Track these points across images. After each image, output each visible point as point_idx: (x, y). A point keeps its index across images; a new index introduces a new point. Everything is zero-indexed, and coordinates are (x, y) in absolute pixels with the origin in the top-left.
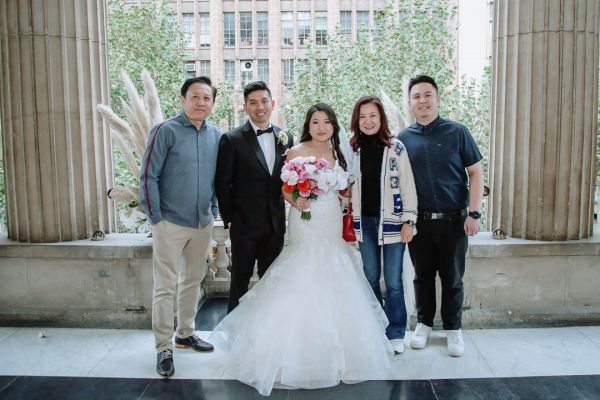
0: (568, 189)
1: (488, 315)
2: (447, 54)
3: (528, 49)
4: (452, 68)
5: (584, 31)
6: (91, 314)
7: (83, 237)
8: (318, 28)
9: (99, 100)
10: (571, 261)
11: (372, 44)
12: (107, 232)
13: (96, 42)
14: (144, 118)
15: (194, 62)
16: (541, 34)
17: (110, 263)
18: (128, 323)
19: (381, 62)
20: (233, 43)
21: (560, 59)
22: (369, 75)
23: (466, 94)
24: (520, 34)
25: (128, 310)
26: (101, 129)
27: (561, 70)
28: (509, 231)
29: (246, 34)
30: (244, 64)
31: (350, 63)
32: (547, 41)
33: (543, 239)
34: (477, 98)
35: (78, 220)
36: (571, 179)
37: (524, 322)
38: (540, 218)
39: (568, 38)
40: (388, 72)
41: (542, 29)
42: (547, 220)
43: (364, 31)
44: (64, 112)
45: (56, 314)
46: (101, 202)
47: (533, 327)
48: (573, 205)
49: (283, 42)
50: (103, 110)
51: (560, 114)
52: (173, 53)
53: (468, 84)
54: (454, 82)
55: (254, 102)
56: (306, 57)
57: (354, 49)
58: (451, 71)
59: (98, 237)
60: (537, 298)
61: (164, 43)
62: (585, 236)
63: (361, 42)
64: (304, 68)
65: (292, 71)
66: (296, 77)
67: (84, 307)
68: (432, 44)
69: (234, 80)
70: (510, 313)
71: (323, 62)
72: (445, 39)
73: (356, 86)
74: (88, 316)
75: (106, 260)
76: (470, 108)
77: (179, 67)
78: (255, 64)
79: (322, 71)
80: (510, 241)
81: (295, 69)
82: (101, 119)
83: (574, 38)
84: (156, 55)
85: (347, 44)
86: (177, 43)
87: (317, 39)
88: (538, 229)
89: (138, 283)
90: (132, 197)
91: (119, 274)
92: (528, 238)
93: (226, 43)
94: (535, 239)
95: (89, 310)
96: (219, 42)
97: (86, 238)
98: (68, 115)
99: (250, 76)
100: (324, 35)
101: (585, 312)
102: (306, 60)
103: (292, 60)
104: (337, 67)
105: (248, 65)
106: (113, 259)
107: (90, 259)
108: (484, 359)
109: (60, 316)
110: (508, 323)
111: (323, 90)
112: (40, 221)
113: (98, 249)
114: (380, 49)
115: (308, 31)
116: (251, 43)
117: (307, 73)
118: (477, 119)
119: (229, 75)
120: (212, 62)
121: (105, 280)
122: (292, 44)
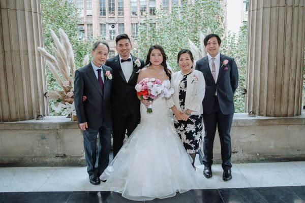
0: (289, 90)
1: (246, 156)
2: (220, 20)
3: (268, 16)
4: (223, 28)
5: (298, 6)
6: (37, 159)
7: (31, 118)
8: (151, 6)
9: (38, 45)
10: (290, 128)
11: (180, 15)
12: (44, 116)
13: (36, 12)
14: (63, 54)
15: (83, 25)
16: (275, 8)
17: (47, 132)
18: (57, 163)
19: (185, 24)
20: (104, 14)
21: (285, 21)
22: (178, 32)
23: (230, 41)
24: (264, 8)
25: (57, 156)
26: (40, 60)
27: (285, 27)
28: (257, 112)
29: (111, 9)
30: (111, 26)
31: (168, 25)
32: (278, 11)
33: (275, 116)
34: (236, 43)
35: (28, 109)
36: (290, 85)
37: (266, 160)
38: (273, 105)
39: (289, 10)
40: (188, 30)
41: (275, 5)
42: (277, 107)
43: (175, 7)
44: (19, 51)
45: (17, 160)
46: (40, 100)
47: (270, 162)
48: (291, 98)
49: (132, 14)
50: (40, 50)
51: (284, 50)
52: (72, 20)
53: (232, 36)
54: (224, 35)
55: (121, 45)
56: (145, 22)
57: (170, 18)
58: (222, 29)
59: (40, 119)
60: (272, 147)
61: (67, 14)
62: (297, 115)
63: (174, 14)
64: (143, 28)
65: (137, 29)
66: (139, 33)
67: (33, 155)
68: (212, 14)
69: (105, 35)
70: (258, 154)
71: (153, 25)
72: (219, 11)
73: (171, 38)
74: (35, 160)
75: (44, 130)
76: (233, 49)
77: (75, 28)
78: (117, 26)
79: (153, 29)
80: (258, 117)
81: (139, 29)
82: (40, 55)
83: (293, 10)
84: (63, 21)
85: (166, 15)
86: (73, 14)
87: (151, 12)
88: (272, 111)
89: (62, 142)
90: (58, 96)
91: (52, 137)
92: (267, 116)
93: (101, 14)
94: (270, 116)
95: (35, 157)
96: (97, 14)
97: (33, 119)
98: (22, 53)
99: (114, 33)
100: (154, 10)
101: (297, 154)
102: (144, 24)
103: (137, 24)
104: (161, 27)
105: (113, 27)
106: (49, 130)
107: (36, 129)
108: (246, 178)
110: (257, 160)
111: (153, 40)
112: (8, 110)
113: (41, 124)
114: (184, 17)
115: (145, 8)
116: (114, 14)
117: (145, 31)
118: (236, 55)
119: (103, 32)
120: (93, 25)
121: (44, 141)
122: (137, 15)
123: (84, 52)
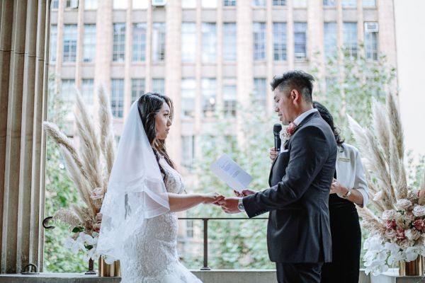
7: (12, 272)
8: (227, 98)
13: (41, 60)
87: (226, 111)
90: (77, 222)
100: (234, 106)
103: (194, 136)
122: (193, 117)
123: (71, 195)
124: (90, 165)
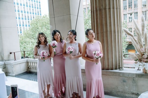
7: (116, 69)
20: (126, 9)
25: (133, 94)
29: (130, 6)
67: (118, 90)
74: (119, 94)
75: (126, 77)
78: (133, 14)
89: (137, 86)
91: (130, 82)
95: (119, 92)
97: (117, 69)
103: (146, 11)
105: (131, 15)
106: (128, 77)
107: (120, 76)
109: (110, 92)
116: (132, 8)
119: (125, 18)
121: (125, 83)
124: (139, 41)
